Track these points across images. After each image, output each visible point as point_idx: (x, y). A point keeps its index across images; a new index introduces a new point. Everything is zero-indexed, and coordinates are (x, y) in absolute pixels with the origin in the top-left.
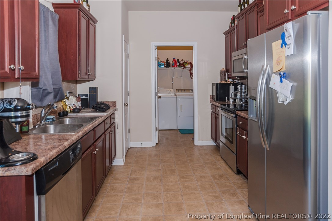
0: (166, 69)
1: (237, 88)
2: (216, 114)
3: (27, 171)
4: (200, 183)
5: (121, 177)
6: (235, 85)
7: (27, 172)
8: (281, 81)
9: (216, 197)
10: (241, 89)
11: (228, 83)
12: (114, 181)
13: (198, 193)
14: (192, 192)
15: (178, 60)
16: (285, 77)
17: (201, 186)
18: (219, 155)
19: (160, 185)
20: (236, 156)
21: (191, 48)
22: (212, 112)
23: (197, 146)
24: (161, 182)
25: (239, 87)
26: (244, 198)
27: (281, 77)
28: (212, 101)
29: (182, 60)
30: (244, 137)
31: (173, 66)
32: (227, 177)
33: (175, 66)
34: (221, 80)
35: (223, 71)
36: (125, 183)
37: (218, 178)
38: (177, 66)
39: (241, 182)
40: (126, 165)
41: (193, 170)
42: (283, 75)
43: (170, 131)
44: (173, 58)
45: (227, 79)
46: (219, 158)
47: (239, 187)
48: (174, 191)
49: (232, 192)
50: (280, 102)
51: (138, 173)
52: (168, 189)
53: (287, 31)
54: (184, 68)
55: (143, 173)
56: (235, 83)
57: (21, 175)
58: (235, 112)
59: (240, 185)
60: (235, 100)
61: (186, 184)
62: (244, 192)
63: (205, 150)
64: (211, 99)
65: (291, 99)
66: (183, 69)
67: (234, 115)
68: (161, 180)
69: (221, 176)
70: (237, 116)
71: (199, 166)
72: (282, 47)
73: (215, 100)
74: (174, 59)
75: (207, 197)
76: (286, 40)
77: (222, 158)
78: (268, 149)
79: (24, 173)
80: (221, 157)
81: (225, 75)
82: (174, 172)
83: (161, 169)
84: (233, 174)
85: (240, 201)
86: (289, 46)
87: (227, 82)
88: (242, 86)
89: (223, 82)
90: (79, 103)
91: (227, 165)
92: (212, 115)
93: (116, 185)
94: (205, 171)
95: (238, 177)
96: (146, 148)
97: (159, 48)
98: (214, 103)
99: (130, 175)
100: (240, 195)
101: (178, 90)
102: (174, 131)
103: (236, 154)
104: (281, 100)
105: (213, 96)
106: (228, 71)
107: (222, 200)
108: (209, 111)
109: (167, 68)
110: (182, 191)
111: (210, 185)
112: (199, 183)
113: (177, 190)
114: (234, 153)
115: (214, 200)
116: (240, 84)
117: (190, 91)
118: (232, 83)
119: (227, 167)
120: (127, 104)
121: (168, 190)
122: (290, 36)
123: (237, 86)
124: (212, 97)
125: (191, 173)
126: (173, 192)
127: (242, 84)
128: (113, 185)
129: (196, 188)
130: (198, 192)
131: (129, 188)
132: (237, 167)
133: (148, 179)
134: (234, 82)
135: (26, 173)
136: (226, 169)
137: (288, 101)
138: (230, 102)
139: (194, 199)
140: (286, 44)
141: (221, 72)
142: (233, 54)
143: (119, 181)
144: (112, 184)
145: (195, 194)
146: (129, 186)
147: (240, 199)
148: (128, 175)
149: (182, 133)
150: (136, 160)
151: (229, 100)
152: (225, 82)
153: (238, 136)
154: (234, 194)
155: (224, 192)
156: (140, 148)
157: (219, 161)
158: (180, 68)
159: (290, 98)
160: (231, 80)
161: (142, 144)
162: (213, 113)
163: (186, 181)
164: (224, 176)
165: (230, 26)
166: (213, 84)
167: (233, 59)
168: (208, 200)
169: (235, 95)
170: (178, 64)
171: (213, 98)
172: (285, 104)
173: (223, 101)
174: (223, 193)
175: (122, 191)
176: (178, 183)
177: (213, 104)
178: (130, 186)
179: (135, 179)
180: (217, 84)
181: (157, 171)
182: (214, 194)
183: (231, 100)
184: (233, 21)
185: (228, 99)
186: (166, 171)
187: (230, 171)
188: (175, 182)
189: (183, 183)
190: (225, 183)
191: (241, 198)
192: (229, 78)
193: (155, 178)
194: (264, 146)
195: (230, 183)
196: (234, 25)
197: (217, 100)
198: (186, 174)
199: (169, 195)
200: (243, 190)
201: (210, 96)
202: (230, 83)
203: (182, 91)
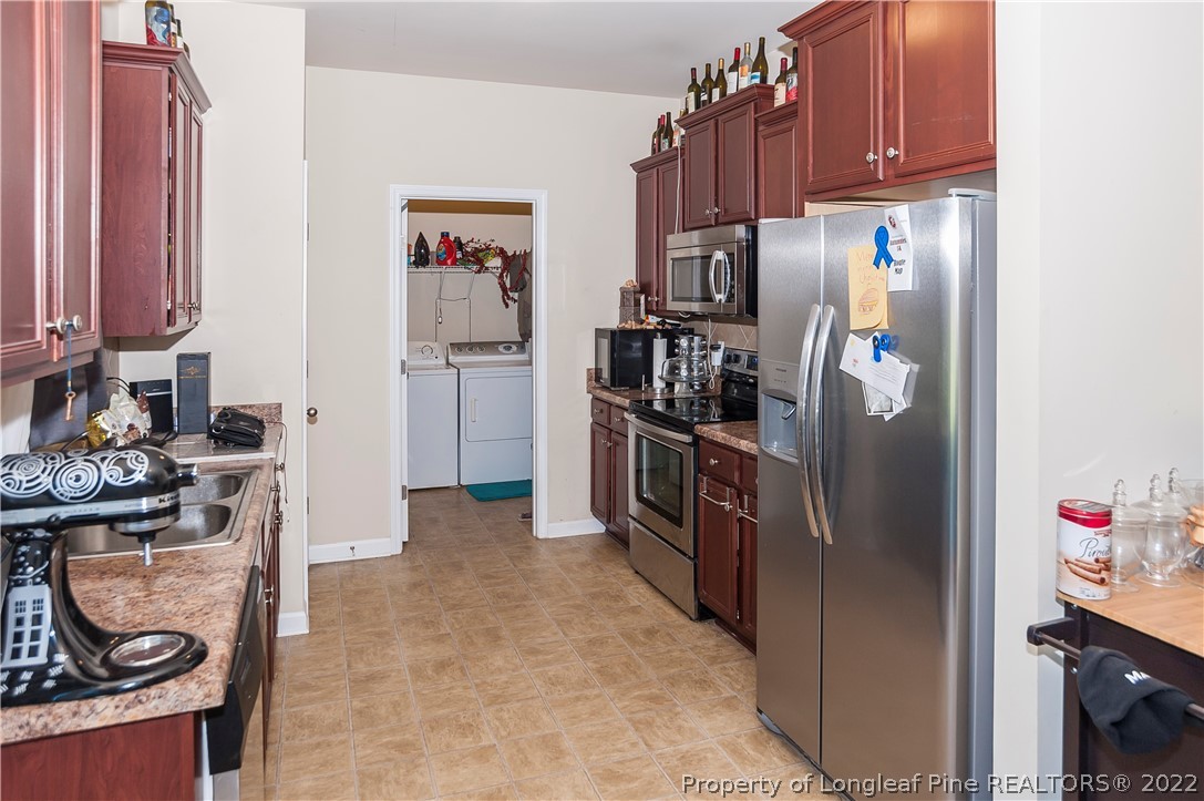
0: (416, 270)
1: (678, 346)
2: (611, 430)
3: (208, 696)
4: (595, 662)
5: (318, 678)
6: (671, 336)
7: (207, 700)
8: (877, 358)
9: (654, 699)
10: (691, 349)
11: (649, 327)
12: (297, 696)
13: (597, 696)
14: (577, 694)
15: (458, 240)
16: (887, 349)
17: (599, 672)
18: (625, 566)
19: (466, 688)
20: (695, 565)
21: (525, 209)
22: (595, 423)
23: (546, 540)
24: (465, 675)
25: (684, 342)
26: (733, 689)
27: (876, 347)
28: (595, 388)
29: (472, 241)
30: (727, 505)
31: (441, 263)
32: (669, 634)
33: (449, 262)
34: (623, 319)
35: (632, 289)
36: (339, 696)
37: (643, 639)
38: (454, 263)
39: (711, 642)
40: (317, 633)
41: (559, 625)
42: (883, 340)
43: (434, 494)
44: (442, 233)
45: (643, 316)
46: (628, 574)
47: (713, 660)
48: (518, 701)
49: (696, 678)
50: (872, 414)
51: (375, 654)
52: (497, 697)
53: (894, 226)
54: (481, 268)
55: (392, 653)
56: (670, 327)
57: (184, 711)
58: (693, 426)
59: (715, 654)
60: (670, 385)
61: (552, 670)
62: (732, 673)
63: (574, 550)
64: (589, 380)
65: (905, 406)
66: (479, 272)
67: (687, 438)
68: (462, 669)
69: (650, 633)
70: (697, 439)
71: (572, 606)
72: (877, 264)
73: (608, 385)
74: (445, 236)
75: (627, 703)
76: (891, 249)
77: (637, 572)
78: (829, 540)
79: (198, 703)
80: (632, 571)
81: (637, 303)
82: (498, 638)
83: (449, 631)
84: (683, 620)
85: (726, 699)
86: (899, 267)
87: (644, 326)
88: (691, 340)
89: (632, 325)
90: (144, 415)
91: (659, 595)
92: (593, 433)
93: (309, 707)
94: (597, 623)
95: (699, 628)
96: (371, 562)
97: (415, 206)
98: (605, 395)
99: (348, 666)
100: (720, 683)
101: (458, 347)
102: (447, 491)
103: (696, 556)
104: (874, 406)
105: (598, 371)
106: (644, 288)
107: (675, 705)
108: (585, 419)
109: (421, 269)
110: (543, 695)
111: (627, 665)
112: (589, 664)
113: (530, 696)
114: (685, 554)
115: (650, 710)
116: (685, 334)
117: (501, 348)
118: (660, 327)
119: (660, 602)
120: (312, 412)
121: (500, 700)
122: (904, 241)
123: (678, 338)
124: (596, 375)
125: (555, 634)
126: (519, 704)
127: (691, 332)
128: (295, 710)
129: (586, 681)
130: (596, 692)
131: (360, 712)
132: (697, 598)
133: (417, 672)
134: (666, 326)
135: (204, 703)
136: (659, 608)
137: (896, 411)
138: (654, 390)
139: (592, 715)
140: (889, 260)
141: (624, 291)
142: (670, 238)
143: (314, 694)
144: (292, 707)
145: (587, 698)
146: (357, 704)
147: (725, 695)
148: (337, 666)
149: (480, 500)
150: (346, 609)
151: (652, 386)
152: (639, 327)
153: (702, 503)
154: (703, 683)
155: (673, 682)
156: (347, 567)
157: (629, 583)
158: (463, 270)
159: (901, 404)
160: (653, 320)
161: (352, 548)
162: (597, 428)
163: (548, 663)
164: (658, 631)
165: (653, 144)
166: (599, 333)
167: (671, 254)
168: (633, 713)
169: (674, 370)
170: (459, 255)
171: (598, 378)
172: (887, 417)
173: (631, 388)
174: (672, 684)
175: (339, 724)
176: (523, 671)
177: (595, 399)
178: (365, 705)
179: (371, 678)
180: (613, 333)
181: (440, 639)
182: (646, 692)
183: (658, 385)
184: (664, 129)
185: (650, 381)
186: (468, 637)
187: (673, 614)
188: (513, 671)
189: (541, 669)
190: (669, 651)
191: (727, 693)
192: (648, 312)
193: (442, 666)
194: (816, 534)
195: (682, 651)
196: (670, 145)
197: (613, 384)
198: (540, 640)
199: (506, 716)
200: (725, 668)
201: (589, 370)
202: (652, 327)
203: (471, 349)
